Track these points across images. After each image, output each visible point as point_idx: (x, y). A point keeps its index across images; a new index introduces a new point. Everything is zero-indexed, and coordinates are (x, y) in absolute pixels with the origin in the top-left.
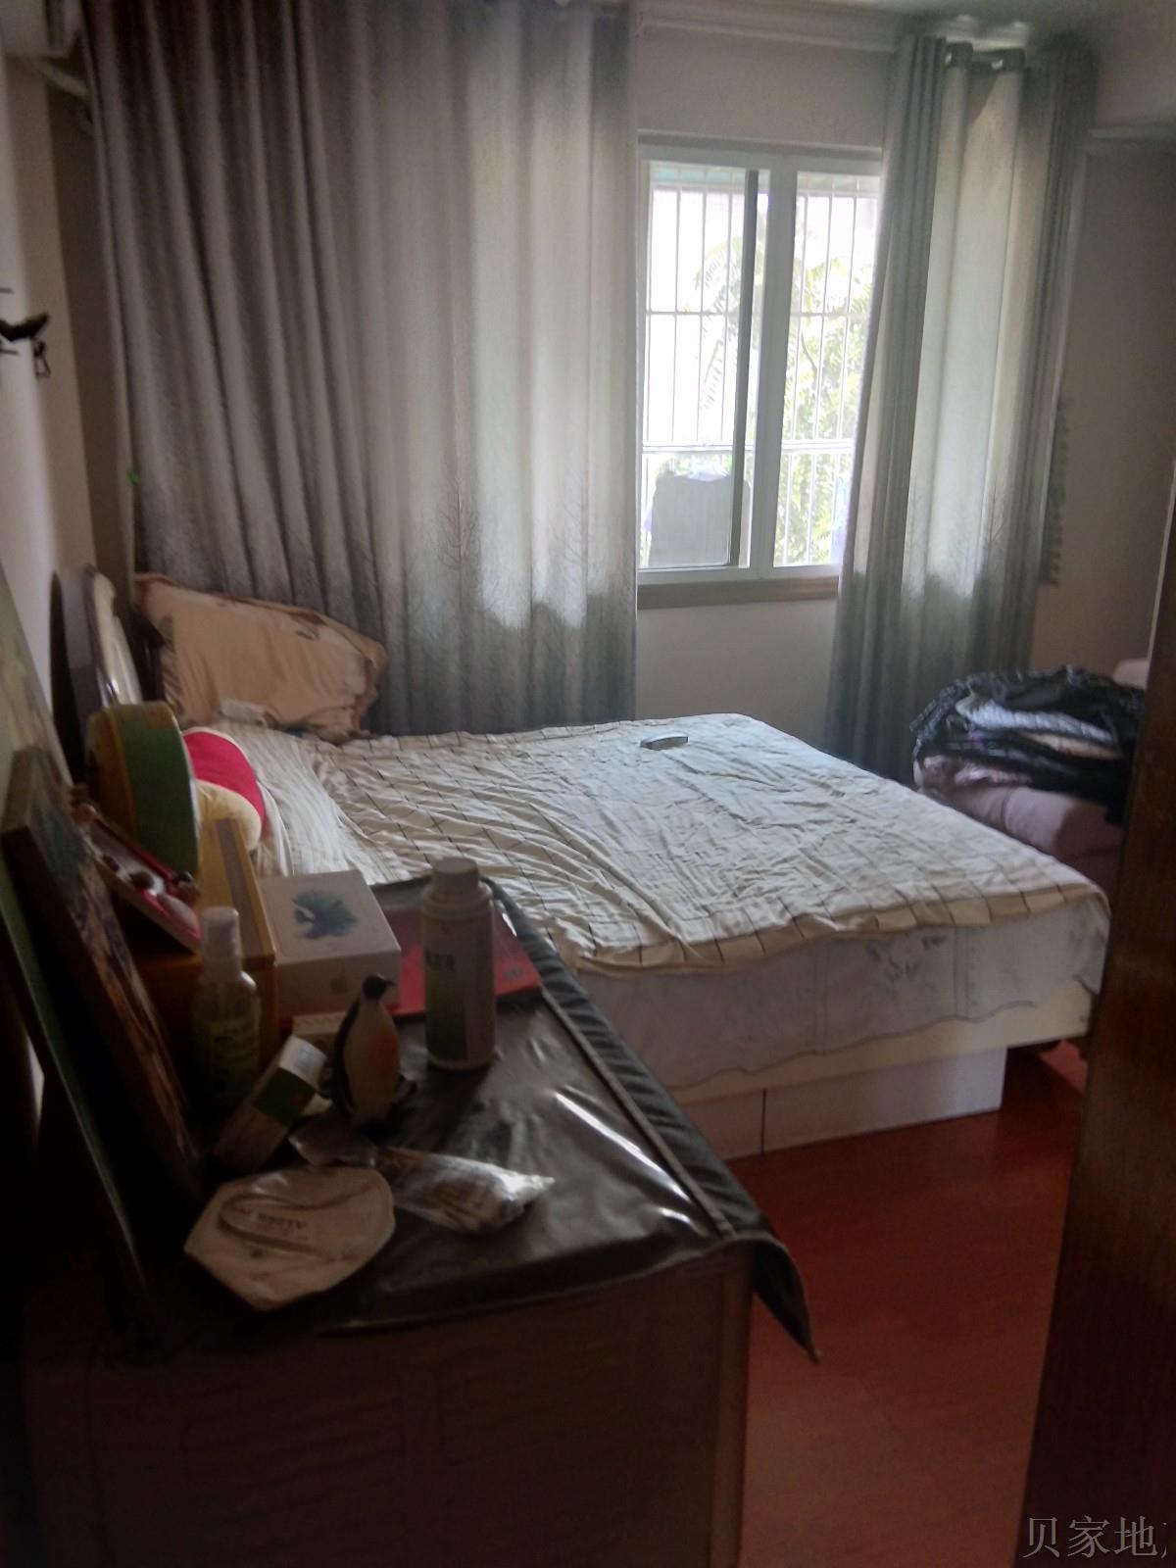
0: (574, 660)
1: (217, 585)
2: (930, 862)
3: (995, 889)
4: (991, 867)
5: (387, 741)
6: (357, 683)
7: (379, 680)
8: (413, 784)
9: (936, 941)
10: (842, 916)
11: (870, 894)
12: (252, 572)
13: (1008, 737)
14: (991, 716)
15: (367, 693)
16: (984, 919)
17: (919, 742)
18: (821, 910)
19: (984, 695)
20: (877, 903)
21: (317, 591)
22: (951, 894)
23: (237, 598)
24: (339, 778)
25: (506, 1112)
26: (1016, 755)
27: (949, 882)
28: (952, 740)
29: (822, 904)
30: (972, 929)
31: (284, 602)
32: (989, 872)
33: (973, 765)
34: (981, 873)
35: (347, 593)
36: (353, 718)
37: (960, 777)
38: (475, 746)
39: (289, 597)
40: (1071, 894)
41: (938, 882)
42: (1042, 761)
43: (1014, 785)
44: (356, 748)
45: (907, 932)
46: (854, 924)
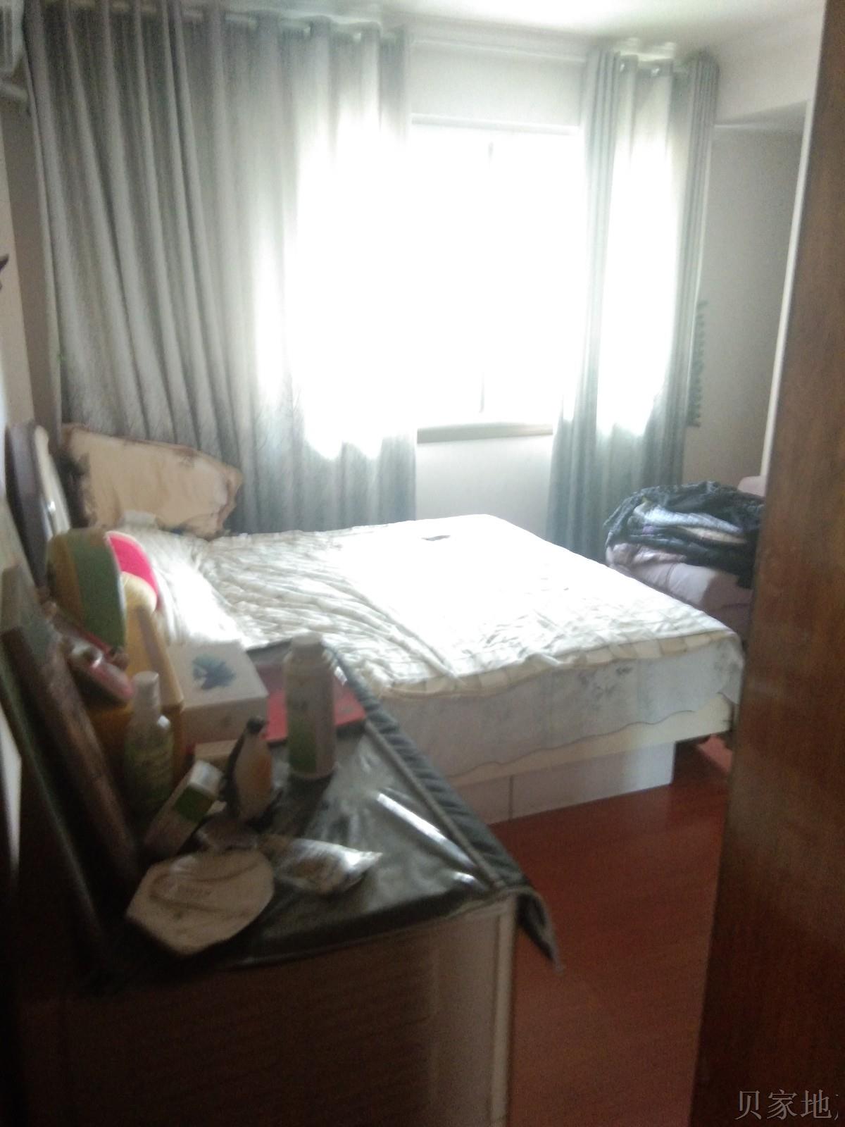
0: (373, 480)
1: (120, 431)
2: (621, 616)
3: (664, 634)
4: (661, 619)
5: (243, 538)
6: (221, 498)
7: (238, 496)
8: (262, 569)
9: (626, 671)
10: (562, 655)
11: (580, 639)
12: (146, 423)
13: (669, 530)
14: (658, 516)
15: (228, 504)
16: (658, 655)
17: (610, 534)
18: (547, 651)
19: (653, 502)
20: (585, 646)
21: (192, 434)
22: (635, 638)
23: (135, 440)
24: (209, 565)
25: (345, 808)
26: (675, 541)
27: (633, 629)
28: (632, 533)
29: (548, 647)
30: (650, 662)
31: (168, 442)
32: (659, 622)
33: (647, 549)
34: (654, 623)
35: (214, 436)
36: (218, 521)
37: (638, 557)
38: (305, 541)
39: (172, 439)
40: (715, 637)
41: (626, 630)
42: (692, 546)
43: (675, 562)
44: (221, 543)
45: (606, 666)
46: (570, 660)
